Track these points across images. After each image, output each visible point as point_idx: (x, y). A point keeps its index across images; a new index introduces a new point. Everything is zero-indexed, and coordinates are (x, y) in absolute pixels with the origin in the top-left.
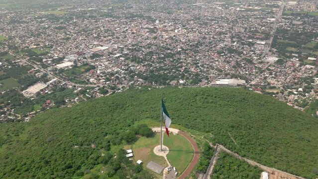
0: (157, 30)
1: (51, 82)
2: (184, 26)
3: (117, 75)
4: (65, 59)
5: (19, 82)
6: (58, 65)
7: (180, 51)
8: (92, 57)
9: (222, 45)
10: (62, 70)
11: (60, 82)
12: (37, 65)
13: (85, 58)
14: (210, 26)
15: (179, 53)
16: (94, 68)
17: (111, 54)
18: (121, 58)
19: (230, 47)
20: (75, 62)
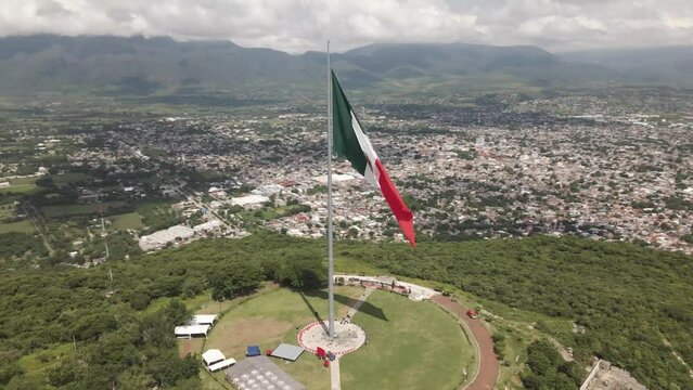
0: (476, 155)
1: (205, 226)
2: (543, 151)
3: (356, 227)
4: (254, 191)
5: (143, 221)
6: (233, 199)
7: (525, 195)
8: (310, 192)
9: (648, 192)
10: (238, 209)
11: (223, 229)
12: (196, 196)
13: (296, 192)
14: (615, 153)
15: (524, 199)
16: (307, 209)
17: (357, 188)
18: (375, 197)
19: (672, 196)
20: (272, 197)
